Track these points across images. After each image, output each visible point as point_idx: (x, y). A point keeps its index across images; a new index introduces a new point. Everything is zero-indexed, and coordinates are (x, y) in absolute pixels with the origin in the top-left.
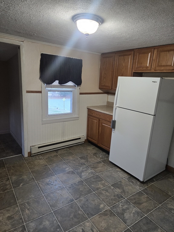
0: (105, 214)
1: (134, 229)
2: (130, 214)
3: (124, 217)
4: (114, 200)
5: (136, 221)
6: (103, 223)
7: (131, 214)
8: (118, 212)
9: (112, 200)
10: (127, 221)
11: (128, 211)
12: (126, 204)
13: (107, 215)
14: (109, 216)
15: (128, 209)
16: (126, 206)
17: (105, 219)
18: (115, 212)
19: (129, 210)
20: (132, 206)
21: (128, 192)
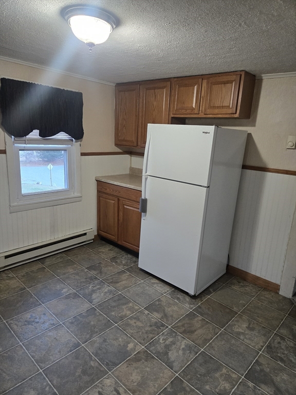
0: (137, 359)
1: (187, 376)
2: (178, 352)
3: (168, 359)
4: (151, 333)
5: (188, 361)
6: (134, 374)
7: (180, 351)
8: (159, 352)
9: (146, 333)
10: (175, 364)
11: (174, 347)
12: (171, 335)
13: (140, 360)
14: (143, 361)
15: (174, 344)
16: (171, 340)
17: (136, 368)
18: (154, 352)
19: (176, 346)
20: (179, 337)
21: (172, 316)
